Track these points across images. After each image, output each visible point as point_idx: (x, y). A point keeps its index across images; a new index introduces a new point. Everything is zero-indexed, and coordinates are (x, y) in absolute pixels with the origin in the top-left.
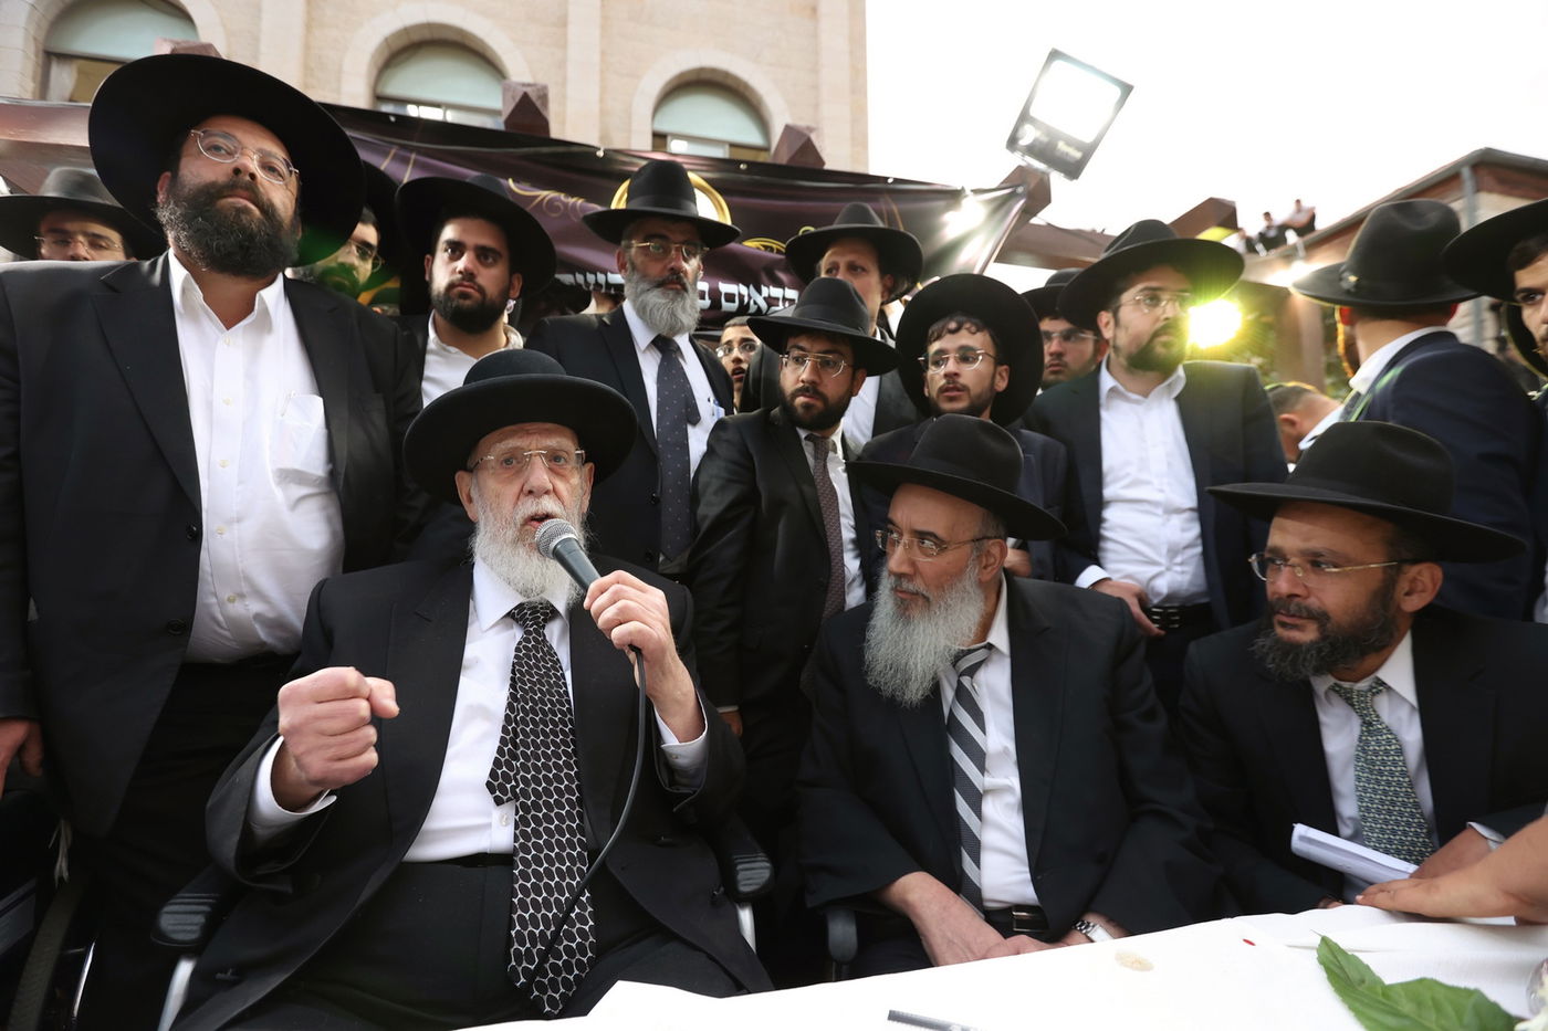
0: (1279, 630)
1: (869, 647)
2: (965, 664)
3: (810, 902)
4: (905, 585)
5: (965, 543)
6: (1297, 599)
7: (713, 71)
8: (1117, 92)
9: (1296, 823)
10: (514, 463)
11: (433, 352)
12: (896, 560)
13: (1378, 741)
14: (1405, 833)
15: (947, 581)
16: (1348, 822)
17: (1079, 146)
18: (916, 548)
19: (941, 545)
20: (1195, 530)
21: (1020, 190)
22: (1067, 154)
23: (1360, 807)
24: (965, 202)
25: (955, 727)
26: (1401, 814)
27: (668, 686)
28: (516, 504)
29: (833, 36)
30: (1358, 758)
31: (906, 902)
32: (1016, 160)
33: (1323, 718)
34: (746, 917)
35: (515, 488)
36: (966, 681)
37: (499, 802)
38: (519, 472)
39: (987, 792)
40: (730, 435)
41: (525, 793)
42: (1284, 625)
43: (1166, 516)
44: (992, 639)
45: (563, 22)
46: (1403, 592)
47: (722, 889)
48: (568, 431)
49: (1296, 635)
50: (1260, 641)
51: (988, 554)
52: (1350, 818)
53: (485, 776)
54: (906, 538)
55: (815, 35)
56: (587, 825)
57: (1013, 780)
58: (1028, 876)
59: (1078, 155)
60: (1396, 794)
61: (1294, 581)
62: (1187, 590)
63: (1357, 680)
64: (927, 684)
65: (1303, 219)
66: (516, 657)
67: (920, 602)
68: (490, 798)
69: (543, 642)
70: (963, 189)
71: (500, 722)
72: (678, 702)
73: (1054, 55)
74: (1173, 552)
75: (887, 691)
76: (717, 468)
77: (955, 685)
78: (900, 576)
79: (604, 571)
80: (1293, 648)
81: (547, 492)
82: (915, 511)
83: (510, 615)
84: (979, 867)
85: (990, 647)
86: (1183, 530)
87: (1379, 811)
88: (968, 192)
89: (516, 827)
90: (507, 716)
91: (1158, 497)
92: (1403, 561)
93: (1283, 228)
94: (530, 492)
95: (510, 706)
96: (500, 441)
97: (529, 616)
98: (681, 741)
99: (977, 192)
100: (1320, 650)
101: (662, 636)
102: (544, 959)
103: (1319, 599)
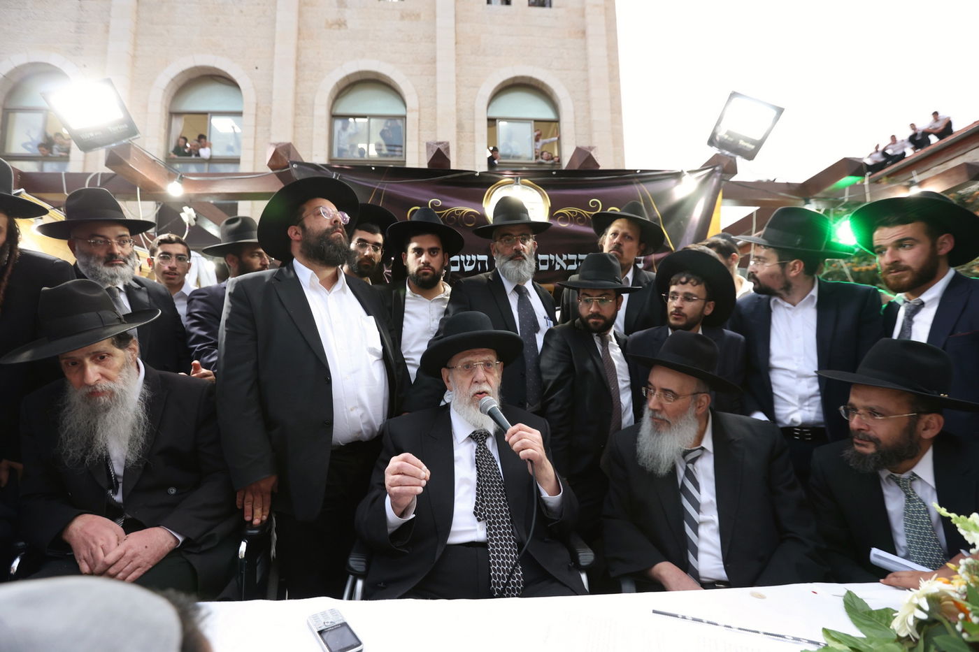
0: (856, 447)
1: (639, 446)
2: (689, 457)
3: (613, 575)
4: (657, 415)
5: (688, 395)
6: (863, 432)
7: (523, 77)
8: (774, 113)
9: (873, 547)
10: (469, 367)
11: (409, 298)
12: (652, 402)
13: (914, 506)
14: (932, 555)
15: (679, 414)
16: (903, 549)
17: (753, 142)
18: (663, 398)
19: (676, 396)
20: (816, 387)
21: (717, 168)
22: (745, 147)
23: (907, 540)
24: (684, 179)
25: (684, 489)
26: (929, 544)
27: (543, 473)
28: (470, 387)
29: (597, 50)
30: (905, 514)
31: (660, 576)
32: (714, 151)
33: (886, 492)
34: (584, 577)
35: (469, 380)
36: (690, 466)
37: (479, 520)
38: (471, 372)
39: (701, 523)
40: (557, 337)
41: (489, 516)
42: (858, 444)
43: (799, 379)
44: (703, 445)
45: (434, 61)
46: (922, 429)
47: (573, 563)
48: (492, 351)
49: (864, 449)
50: (847, 452)
51: (701, 401)
52: (904, 547)
53: (472, 509)
54: (657, 392)
55: (585, 48)
56: (515, 531)
57: (715, 517)
58: (722, 566)
59: (753, 147)
60: (925, 534)
61: (860, 422)
62: (814, 421)
63: (902, 473)
64: (670, 465)
65: (940, 126)
66: (476, 456)
67: (665, 424)
68: (475, 518)
69: (486, 449)
70: (682, 171)
71: (475, 486)
72: (547, 479)
73: (733, 95)
74: (803, 399)
75: (649, 469)
76: (551, 354)
77: (685, 468)
78: (654, 411)
79: (513, 424)
80: (862, 456)
81: (484, 382)
82: (661, 379)
83: (470, 436)
84: (697, 560)
85: (703, 449)
86: (809, 387)
87: (917, 543)
88: (685, 173)
89: (487, 531)
90: (478, 483)
91: (795, 368)
92: (919, 413)
93: (926, 134)
94: (476, 382)
95: (478, 479)
96: (462, 358)
97: (478, 437)
98: (550, 494)
99: (691, 172)
100: (876, 458)
101: (541, 455)
102: (509, 579)
103: (875, 432)
